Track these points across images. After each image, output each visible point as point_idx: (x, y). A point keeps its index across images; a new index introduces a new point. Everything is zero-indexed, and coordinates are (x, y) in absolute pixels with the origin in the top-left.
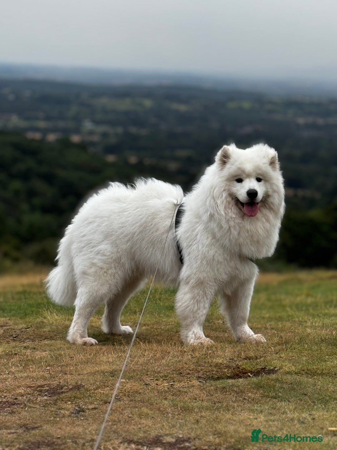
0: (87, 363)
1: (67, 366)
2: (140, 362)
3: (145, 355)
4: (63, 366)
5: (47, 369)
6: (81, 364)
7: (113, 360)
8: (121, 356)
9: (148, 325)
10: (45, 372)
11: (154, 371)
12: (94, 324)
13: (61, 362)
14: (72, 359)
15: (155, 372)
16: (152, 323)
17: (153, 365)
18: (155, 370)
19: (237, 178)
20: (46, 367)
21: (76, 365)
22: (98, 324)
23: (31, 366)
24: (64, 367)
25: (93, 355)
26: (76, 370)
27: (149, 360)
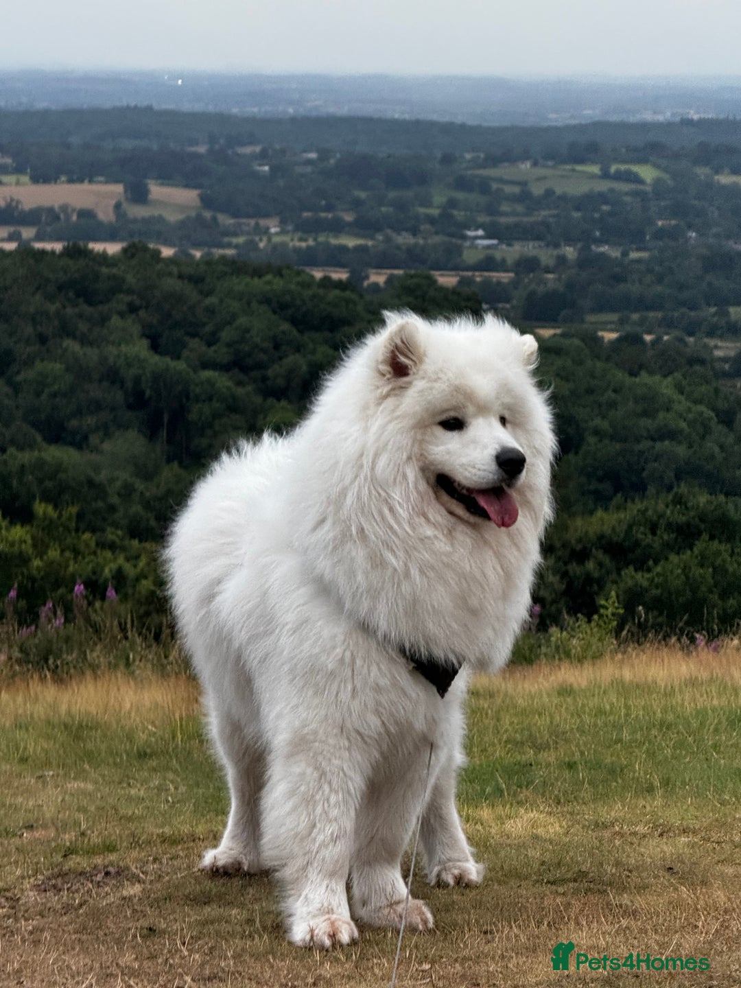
0: (534, 951)
1: (477, 960)
2: (684, 949)
3: (696, 927)
4: (465, 959)
5: (423, 971)
6: (517, 954)
7: (607, 943)
8: (627, 928)
9: (694, 832)
10: (417, 980)
11: (730, 976)
12: (540, 831)
13: (460, 947)
14: (489, 936)
15: (731, 980)
16: (705, 825)
17: (725, 957)
18: (734, 974)
19: (444, 417)
20: (420, 963)
21: (503, 957)
22: (551, 831)
23: (375, 961)
24: (470, 962)
25: (546, 923)
26: (505, 972)
27: (710, 943)
